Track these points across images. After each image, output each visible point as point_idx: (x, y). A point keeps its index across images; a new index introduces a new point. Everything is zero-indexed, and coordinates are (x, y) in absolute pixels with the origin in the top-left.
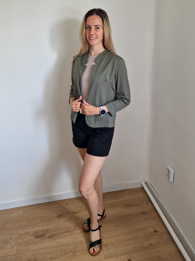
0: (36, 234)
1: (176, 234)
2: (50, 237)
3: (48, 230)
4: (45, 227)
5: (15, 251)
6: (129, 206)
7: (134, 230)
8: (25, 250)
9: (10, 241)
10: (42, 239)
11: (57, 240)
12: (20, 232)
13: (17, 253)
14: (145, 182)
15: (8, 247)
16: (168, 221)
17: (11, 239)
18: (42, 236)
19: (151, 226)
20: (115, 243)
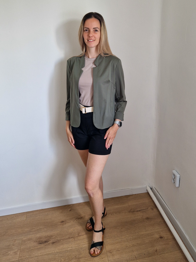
0: (39, 240)
1: (182, 240)
2: (53, 243)
3: (51, 236)
4: (49, 233)
5: (18, 257)
6: (134, 211)
7: (139, 236)
8: (28, 257)
9: (13, 247)
10: (45, 246)
11: (61, 246)
12: (23, 238)
13: (20, 259)
14: (151, 187)
15: (11, 254)
16: (174, 227)
17: (13, 245)
18: (46, 242)
19: (156, 232)
20: (119, 249)
